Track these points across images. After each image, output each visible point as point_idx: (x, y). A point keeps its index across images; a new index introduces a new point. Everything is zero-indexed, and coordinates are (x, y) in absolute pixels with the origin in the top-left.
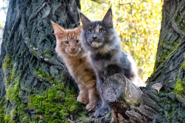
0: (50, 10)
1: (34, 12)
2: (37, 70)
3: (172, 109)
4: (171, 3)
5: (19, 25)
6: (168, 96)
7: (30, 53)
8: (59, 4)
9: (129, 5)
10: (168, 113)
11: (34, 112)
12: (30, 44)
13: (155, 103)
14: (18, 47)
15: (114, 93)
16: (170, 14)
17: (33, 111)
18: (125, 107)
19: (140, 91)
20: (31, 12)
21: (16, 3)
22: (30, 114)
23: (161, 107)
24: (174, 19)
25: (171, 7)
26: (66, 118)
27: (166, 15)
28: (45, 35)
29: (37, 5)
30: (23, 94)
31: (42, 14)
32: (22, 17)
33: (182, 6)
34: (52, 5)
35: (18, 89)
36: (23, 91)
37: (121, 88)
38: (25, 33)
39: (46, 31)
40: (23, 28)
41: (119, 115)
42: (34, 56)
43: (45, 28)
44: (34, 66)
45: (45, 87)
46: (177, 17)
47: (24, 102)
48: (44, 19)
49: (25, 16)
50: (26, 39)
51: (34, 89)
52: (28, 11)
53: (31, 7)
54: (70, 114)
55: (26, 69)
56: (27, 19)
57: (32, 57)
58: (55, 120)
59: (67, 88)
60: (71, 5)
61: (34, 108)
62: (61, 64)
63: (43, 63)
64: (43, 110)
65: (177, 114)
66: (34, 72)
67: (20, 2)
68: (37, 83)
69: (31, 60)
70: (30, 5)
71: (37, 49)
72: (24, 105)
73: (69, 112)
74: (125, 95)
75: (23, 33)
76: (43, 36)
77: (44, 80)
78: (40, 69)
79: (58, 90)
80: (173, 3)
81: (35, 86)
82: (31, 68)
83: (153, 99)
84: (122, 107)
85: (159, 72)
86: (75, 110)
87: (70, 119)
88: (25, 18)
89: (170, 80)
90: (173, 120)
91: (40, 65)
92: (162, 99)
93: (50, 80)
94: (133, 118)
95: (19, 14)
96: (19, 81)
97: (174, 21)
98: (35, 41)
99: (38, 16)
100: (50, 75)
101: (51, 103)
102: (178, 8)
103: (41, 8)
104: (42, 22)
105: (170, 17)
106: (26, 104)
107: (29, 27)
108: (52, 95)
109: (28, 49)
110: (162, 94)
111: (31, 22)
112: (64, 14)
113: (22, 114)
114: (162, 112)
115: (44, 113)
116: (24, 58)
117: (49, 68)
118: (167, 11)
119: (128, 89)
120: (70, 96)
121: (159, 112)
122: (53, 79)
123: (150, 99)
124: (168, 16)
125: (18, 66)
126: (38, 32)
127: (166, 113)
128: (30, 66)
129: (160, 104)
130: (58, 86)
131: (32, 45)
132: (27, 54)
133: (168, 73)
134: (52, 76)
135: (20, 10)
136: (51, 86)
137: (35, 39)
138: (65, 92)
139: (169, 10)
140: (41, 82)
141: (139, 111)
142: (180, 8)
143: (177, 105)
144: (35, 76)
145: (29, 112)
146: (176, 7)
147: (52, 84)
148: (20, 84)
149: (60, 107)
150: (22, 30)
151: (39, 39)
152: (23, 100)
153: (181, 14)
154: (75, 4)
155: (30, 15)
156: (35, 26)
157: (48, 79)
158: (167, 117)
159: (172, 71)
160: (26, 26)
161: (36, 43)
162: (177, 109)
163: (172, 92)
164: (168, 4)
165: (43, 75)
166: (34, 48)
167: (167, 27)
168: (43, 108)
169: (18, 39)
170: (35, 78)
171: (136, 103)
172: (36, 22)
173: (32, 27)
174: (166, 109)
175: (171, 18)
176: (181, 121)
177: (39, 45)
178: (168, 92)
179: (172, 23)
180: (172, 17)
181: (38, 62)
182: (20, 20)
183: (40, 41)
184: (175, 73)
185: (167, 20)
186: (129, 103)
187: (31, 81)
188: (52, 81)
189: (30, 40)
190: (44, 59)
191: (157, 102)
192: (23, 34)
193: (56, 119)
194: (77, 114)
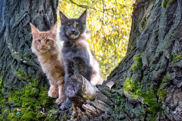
0: (30, 20)
1: (17, 22)
2: (17, 70)
3: (120, 103)
4: (139, 11)
5: (4, 33)
6: (118, 93)
7: (12, 57)
8: (37, 14)
9: (112, 10)
10: (117, 106)
11: (13, 106)
12: (12, 49)
13: (107, 98)
14: (3, 51)
15: (73, 90)
16: (138, 20)
17: (12, 104)
18: (82, 102)
19: (96, 89)
20: (14, 22)
21: (2, 14)
22: (10, 107)
23: (112, 101)
24: (141, 25)
25: (139, 13)
26: (39, 110)
27: (135, 21)
28: (25, 41)
29: (19, 16)
30: (5, 91)
31: (23, 23)
32: (7, 26)
33: (148, 13)
34: (31, 15)
35: (1, 87)
36: (5, 88)
37: (79, 86)
38: (8, 39)
39: (25, 37)
40: (7, 36)
41: (77, 108)
42: (15, 59)
43: (25, 35)
44: (15, 67)
45: (23, 85)
46: (144, 22)
47: (6, 98)
48: (24, 27)
49: (9, 25)
50: (9, 45)
51: (14, 86)
52: (12, 21)
53: (14, 18)
54: (42, 108)
55: (8, 70)
56: (10, 27)
57: (14, 59)
58: (29, 112)
59: (41, 86)
60: (48, 15)
61: (13, 102)
62: (37, 65)
63: (22, 65)
64: (20, 104)
65: (124, 107)
66: (15, 72)
67: (6, 13)
68: (17, 81)
69: (12, 62)
70: (13, 16)
71: (18, 53)
72: (6, 100)
73: (41, 106)
74: (81, 91)
75: (7, 39)
76: (22, 42)
77: (23, 79)
78: (19, 69)
79: (33, 87)
80: (141, 10)
81: (15, 84)
82: (12, 69)
83: (106, 95)
84: (79, 101)
85: (115, 72)
86: (46, 104)
87: (42, 111)
88: (9, 27)
89: (121, 79)
90: (121, 112)
91: (19, 66)
92: (113, 95)
93: (27, 79)
94: (88, 110)
95: (4, 23)
96: (3, 80)
97: (141, 26)
98: (17, 46)
99: (19, 25)
100: (27, 75)
101: (27, 98)
102: (145, 15)
103: (22, 18)
104: (23, 30)
105: (138, 22)
106: (7, 99)
107: (12, 34)
108: (28, 91)
109: (11, 53)
110: (113, 91)
111: (14, 30)
112: (42, 23)
113: (4, 107)
114: (113, 106)
115: (21, 106)
116: (7, 60)
117: (27, 69)
118: (136, 18)
119: (85, 86)
120: (43, 92)
121: (110, 106)
122: (30, 78)
123: (102, 95)
124: (136, 21)
125: (2, 68)
126: (19, 38)
127: (116, 106)
128: (12, 67)
129: (112, 99)
130: (34, 84)
131: (14, 49)
132: (9, 57)
133: (120, 73)
134: (29, 76)
135: (5, 19)
136: (28, 84)
137: (17, 44)
138: (39, 89)
139: (137, 16)
140: (20, 81)
141: (93, 104)
142: (146, 15)
143: (124, 100)
144: (15, 76)
145: (9, 106)
146: (144, 13)
147: (29, 82)
148: (3, 82)
149: (34, 102)
150: (6, 37)
151: (20, 44)
152: (5, 96)
153: (147, 20)
154: (52, 14)
155: (13, 24)
156: (17, 33)
157: (25, 78)
158: (117, 110)
159: (124, 71)
160: (10, 34)
161: (17, 47)
162: (125, 103)
163: (121, 89)
164: (137, 11)
165: (22, 75)
166: (15, 52)
167: (135, 31)
168: (20, 102)
169: (3, 44)
170: (15, 77)
171: (92, 98)
172: (18, 30)
173: (14, 34)
174: (115, 103)
175: (139, 24)
176: (127, 113)
177: (19, 50)
178: (119, 89)
179: (139, 28)
180: (139, 22)
181: (18, 64)
182: (5, 28)
183: (21, 46)
184: (126, 73)
185: (135, 25)
186: (86, 98)
187: (12, 80)
188: (29, 80)
189: (12, 45)
190: (23, 61)
191: (109, 97)
192: (6, 41)
193: (31, 111)
194: (48, 107)
